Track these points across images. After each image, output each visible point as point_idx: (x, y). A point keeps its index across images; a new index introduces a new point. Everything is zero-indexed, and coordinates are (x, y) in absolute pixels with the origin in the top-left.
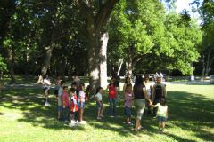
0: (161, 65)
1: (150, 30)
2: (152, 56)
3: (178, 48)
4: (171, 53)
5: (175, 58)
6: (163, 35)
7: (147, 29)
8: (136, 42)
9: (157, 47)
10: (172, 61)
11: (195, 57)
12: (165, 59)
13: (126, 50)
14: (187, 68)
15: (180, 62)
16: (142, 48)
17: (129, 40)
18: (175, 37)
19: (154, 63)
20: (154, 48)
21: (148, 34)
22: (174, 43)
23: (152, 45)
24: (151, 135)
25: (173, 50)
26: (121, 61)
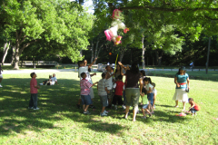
0: (51, 52)
1: (40, 14)
2: (41, 42)
3: (69, 35)
4: (61, 40)
5: (65, 45)
6: (54, 20)
7: (37, 12)
8: (24, 26)
9: (48, 32)
10: (63, 48)
11: (85, 44)
12: (55, 46)
13: (13, 34)
14: (77, 56)
15: (70, 49)
16: (31, 33)
17: (17, 23)
18: (66, 24)
19: (43, 50)
20: (44, 33)
21: (38, 18)
22: (65, 29)
23: (42, 30)
24: (37, 131)
25: (64, 37)
26: (7, 46)
